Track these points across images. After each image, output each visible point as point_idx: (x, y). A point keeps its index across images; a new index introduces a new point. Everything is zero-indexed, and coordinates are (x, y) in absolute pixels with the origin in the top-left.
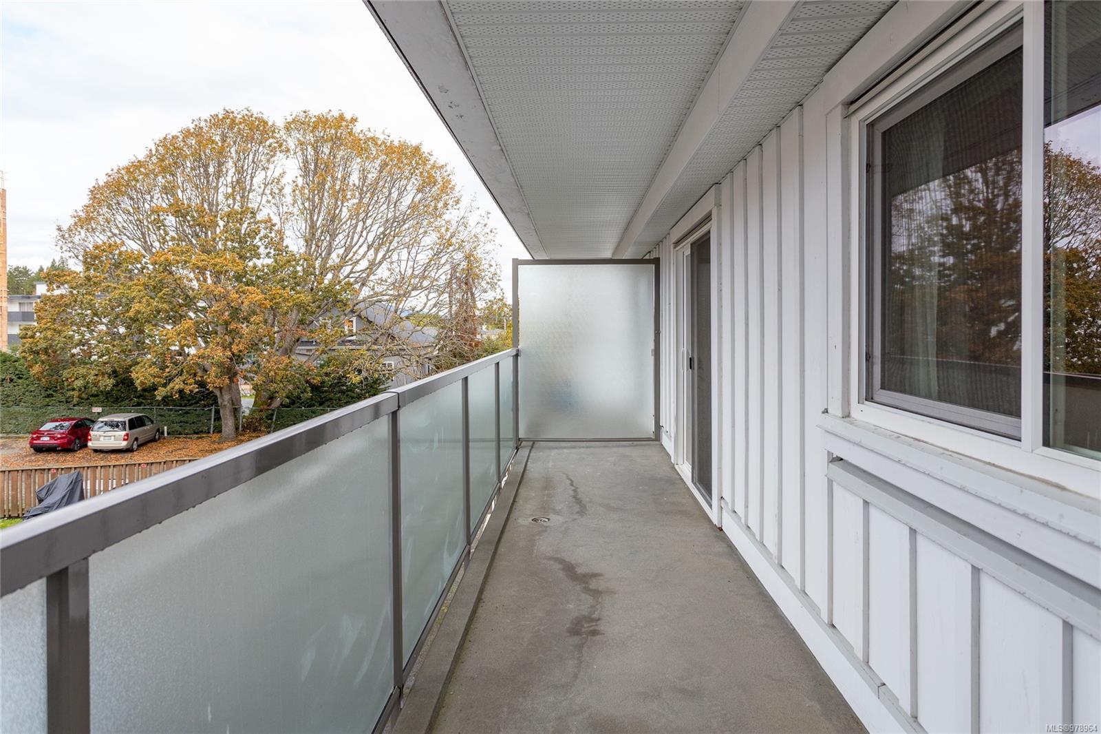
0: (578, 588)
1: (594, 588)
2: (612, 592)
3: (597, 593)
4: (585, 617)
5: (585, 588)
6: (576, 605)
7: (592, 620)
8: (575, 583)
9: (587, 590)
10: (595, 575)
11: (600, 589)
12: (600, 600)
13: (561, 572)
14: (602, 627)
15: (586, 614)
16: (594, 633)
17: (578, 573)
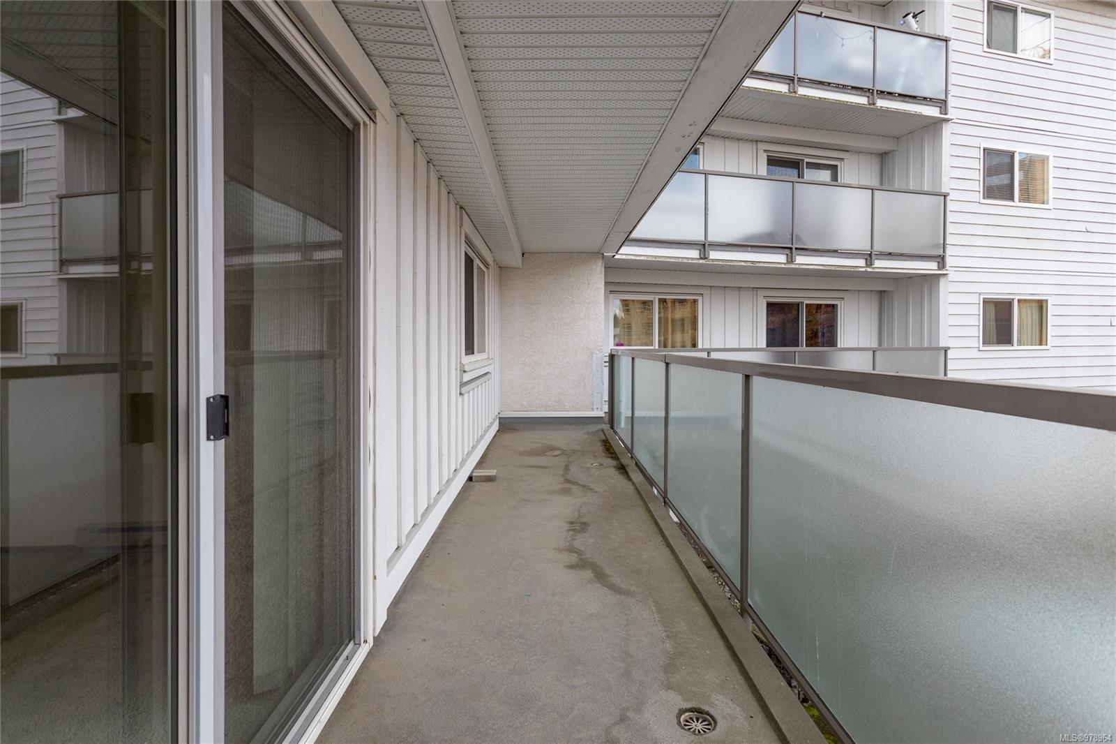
0: (588, 555)
1: (573, 554)
2: (557, 549)
3: (571, 550)
4: (579, 532)
5: (582, 555)
6: (585, 542)
7: (573, 530)
8: (591, 560)
9: (579, 553)
10: (571, 567)
11: (568, 553)
12: (568, 544)
13: (608, 573)
14: (567, 526)
15: (578, 534)
16: (572, 523)
17: (591, 571)
